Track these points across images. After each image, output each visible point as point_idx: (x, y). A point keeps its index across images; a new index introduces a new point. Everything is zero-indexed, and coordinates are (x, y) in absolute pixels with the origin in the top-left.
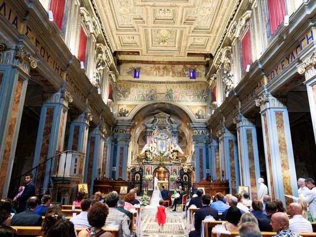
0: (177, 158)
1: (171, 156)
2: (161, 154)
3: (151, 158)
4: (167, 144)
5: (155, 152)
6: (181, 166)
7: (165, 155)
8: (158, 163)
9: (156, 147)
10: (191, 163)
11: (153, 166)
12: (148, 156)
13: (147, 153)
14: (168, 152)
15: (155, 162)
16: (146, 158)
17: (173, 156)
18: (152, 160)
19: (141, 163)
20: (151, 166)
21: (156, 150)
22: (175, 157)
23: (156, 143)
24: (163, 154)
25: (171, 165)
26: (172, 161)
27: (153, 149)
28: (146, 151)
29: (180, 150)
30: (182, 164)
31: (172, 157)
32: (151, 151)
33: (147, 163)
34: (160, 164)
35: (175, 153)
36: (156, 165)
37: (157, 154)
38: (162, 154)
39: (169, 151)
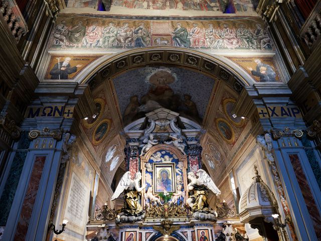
0: (206, 205)
1: (189, 201)
2: (163, 197)
3: (140, 209)
4: (177, 174)
5: (150, 194)
6: (218, 228)
7: (174, 199)
8: (159, 221)
9: (150, 182)
10: (261, 208)
11: (144, 232)
12: (132, 203)
13: (128, 195)
14: (180, 193)
15: (150, 221)
16: (127, 209)
17: (194, 202)
18: (141, 214)
19: (113, 225)
20: (138, 230)
21: (150, 189)
22: (200, 204)
23: (151, 173)
24: (169, 199)
25: (191, 226)
26: (195, 214)
27: (144, 185)
28: (126, 191)
29: (212, 186)
30: (219, 222)
31: (191, 205)
32: (139, 189)
33: (129, 221)
34: (163, 225)
35: (198, 192)
36: (152, 227)
37: (153, 198)
38: (165, 199)
39: (182, 189)
